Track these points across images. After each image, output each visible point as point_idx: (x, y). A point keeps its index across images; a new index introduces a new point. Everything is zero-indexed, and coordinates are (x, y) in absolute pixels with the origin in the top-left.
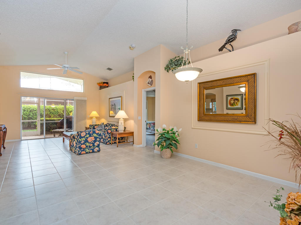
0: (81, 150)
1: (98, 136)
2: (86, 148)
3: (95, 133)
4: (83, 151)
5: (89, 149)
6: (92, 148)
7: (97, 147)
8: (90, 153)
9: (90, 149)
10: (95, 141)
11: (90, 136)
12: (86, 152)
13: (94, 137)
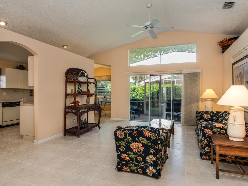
0: (122, 163)
1: (150, 144)
2: (131, 162)
3: (144, 136)
4: (126, 165)
5: (135, 166)
6: (143, 164)
7: (151, 165)
8: (138, 173)
9: (138, 166)
10: (146, 153)
11: (134, 140)
12: (131, 170)
13: (142, 143)
